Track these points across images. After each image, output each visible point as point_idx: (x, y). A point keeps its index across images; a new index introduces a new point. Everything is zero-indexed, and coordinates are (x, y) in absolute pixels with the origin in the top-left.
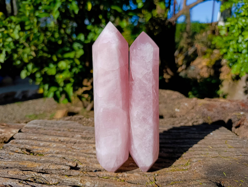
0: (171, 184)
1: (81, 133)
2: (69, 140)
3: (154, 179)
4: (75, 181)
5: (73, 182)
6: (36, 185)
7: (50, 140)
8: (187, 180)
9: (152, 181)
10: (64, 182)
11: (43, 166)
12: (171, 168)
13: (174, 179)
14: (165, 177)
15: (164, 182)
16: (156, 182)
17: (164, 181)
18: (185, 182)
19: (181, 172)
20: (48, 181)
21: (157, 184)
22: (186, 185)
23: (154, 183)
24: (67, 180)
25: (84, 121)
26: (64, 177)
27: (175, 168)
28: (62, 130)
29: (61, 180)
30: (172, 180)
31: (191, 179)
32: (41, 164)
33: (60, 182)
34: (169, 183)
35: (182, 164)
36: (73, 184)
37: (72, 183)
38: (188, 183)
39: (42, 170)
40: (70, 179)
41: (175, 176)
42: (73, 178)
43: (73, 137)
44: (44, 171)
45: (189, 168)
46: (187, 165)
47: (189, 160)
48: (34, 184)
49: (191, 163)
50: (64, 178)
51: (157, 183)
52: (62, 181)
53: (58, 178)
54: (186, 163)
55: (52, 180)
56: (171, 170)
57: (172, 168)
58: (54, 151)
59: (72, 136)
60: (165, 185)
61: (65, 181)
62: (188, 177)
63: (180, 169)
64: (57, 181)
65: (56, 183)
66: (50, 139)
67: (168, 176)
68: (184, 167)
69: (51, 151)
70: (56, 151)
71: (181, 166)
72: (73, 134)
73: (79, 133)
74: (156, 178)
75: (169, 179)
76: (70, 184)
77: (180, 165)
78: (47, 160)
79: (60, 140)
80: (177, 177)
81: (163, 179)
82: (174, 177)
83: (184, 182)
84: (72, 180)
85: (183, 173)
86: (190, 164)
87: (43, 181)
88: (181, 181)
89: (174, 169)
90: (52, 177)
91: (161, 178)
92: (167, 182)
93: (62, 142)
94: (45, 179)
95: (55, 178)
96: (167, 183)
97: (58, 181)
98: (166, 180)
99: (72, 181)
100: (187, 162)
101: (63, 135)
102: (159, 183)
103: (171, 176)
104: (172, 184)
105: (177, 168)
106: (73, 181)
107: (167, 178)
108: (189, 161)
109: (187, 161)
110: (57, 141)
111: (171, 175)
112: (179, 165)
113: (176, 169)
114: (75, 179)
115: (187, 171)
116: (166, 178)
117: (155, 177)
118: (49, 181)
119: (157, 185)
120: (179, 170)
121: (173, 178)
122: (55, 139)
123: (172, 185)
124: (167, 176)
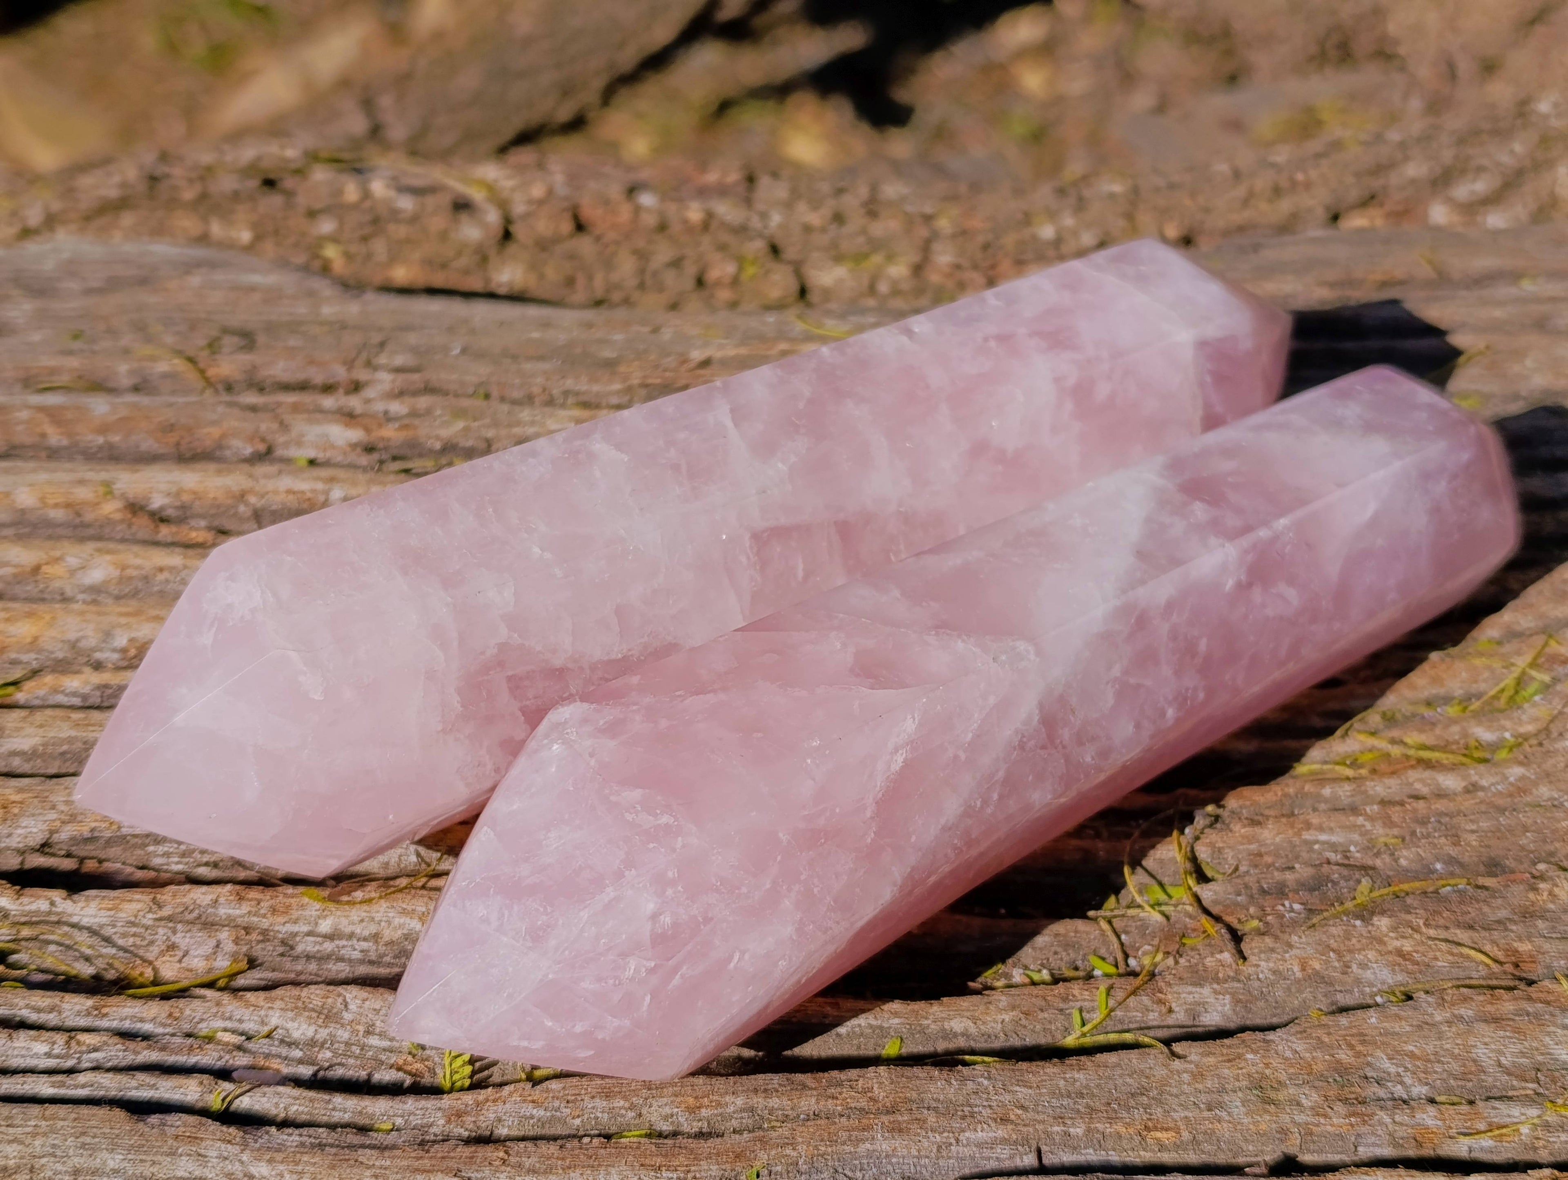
0: (1349, 905)
1: (354, 403)
2: (242, 496)
3: (1179, 858)
4: (406, 937)
5: (391, 943)
6: (39, 1010)
7: (23, 511)
8: (1510, 863)
9: (1166, 880)
10: (300, 948)
11: (53, 815)
12: (1346, 734)
13: (1378, 854)
14: (1296, 840)
15: (1281, 892)
16: (1207, 893)
17: (1289, 876)
18: (1489, 882)
19: (1450, 782)
20: (141, 952)
21: (1215, 910)
22: (1503, 914)
23: (1186, 898)
24: (325, 926)
25: (312, 214)
26: (289, 907)
27: (1395, 733)
28: (126, 382)
29: (264, 932)
30: (1365, 869)
31: (1552, 854)
32: (20, 790)
33: (258, 951)
34: (1331, 894)
35: (1458, 692)
36: (390, 965)
37: (382, 949)
38: (1518, 894)
39: (44, 848)
40: (356, 919)
41: (1389, 822)
42: (382, 910)
43: (266, 455)
44: (68, 855)
45: (1530, 728)
46: (1511, 699)
47: (1539, 655)
48: (22, 1003)
49: (1556, 680)
50: (295, 914)
51: (1216, 902)
52: (283, 942)
53: (230, 923)
54: (1509, 681)
55: (177, 939)
56: (1354, 764)
57: (1362, 737)
58: (108, 635)
59: (262, 447)
60: (1294, 923)
61: (306, 945)
62: (1526, 829)
63: (1444, 748)
64: (229, 946)
65: (223, 964)
66: (25, 498)
67: (1321, 829)
68: (1480, 723)
69: (72, 636)
70: (131, 640)
71: (1452, 711)
72: (266, 425)
73: (328, 402)
74: (1203, 853)
75: (1332, 856)
76: (362, 962)
77: (1447, 700)
78: (70, 740)
79: (135, 508)
80: (1413, 833)
81: (1269, 859)
82: (1379, 831)
83: (1481, 881)
84: (373, 929)
85: (1472, 789)
86: (1546, 688)
87: (87, 959)
88: (1452, 875)
89: (1381, 744)
90: (170, 919)
91: (1253, 847)
92: (1316, 885)
93: (160, 518)
94: (107, 940)
95: (209, 925)
96: (1314, 900)
97: (245, 949)
98: (1303, 872)
99: (376, 937)
100: (1516, 672)
101: (148, 444)
102: (1237, 904)
103: (1354, 827)
104: (1363, 907)
105: (1408, 740)
106: (388, 934)
107: (1309, 844)
108: (1533, 665)
109: (1522, 662)
110: (109, 522)
111: (1354, 810)
112: (1429, 703)
113: (1402, 743)
114: (404, 912)
115: (1516, 772)
116: (1306, 842)
117: (1197, 838)
118: (150, 956)
119: (1217, 919)
120: (1425, 754)
121: (1370, 847)
122: (83, 494)
123: (1366, 913)
124: (1308, 826)
